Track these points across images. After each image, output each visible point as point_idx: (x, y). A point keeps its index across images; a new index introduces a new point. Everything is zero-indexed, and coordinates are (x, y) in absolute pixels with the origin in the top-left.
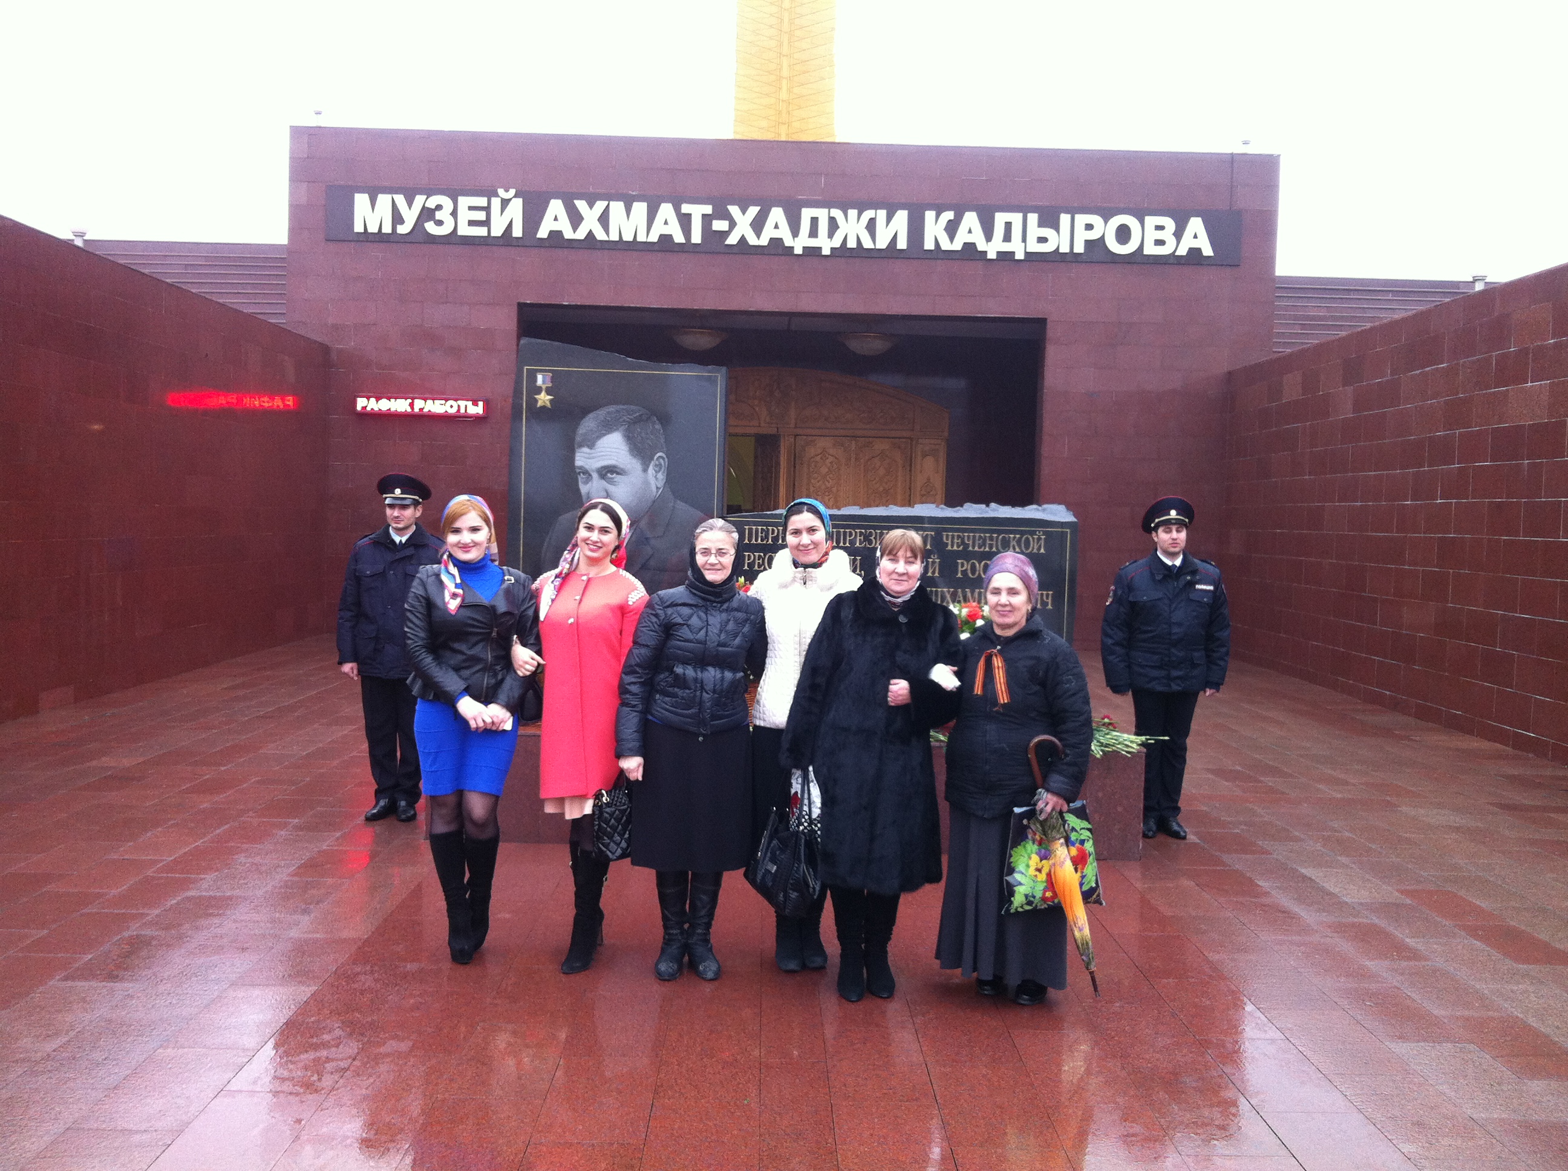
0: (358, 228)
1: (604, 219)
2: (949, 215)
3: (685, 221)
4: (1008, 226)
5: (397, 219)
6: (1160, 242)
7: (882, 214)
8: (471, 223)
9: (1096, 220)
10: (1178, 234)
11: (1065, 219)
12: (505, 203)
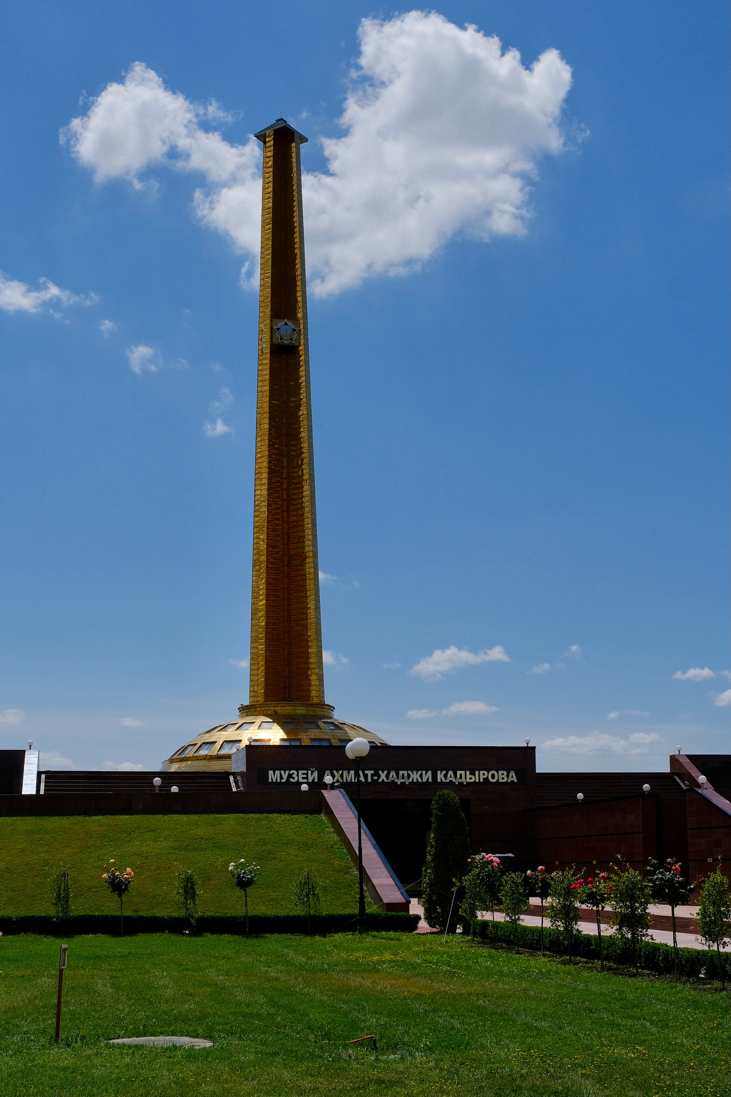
0: (270, 781)
1: (342, 776)
2: (444, 772)
3: (366, 776)
4: (461, 775)
5: (281, 778)
6: (503, 778)
7: (424, 772)
8: (303, 778)
9: (486, 772)
10: (508, 776)
11: (477, 772)
12: (312, 772)
